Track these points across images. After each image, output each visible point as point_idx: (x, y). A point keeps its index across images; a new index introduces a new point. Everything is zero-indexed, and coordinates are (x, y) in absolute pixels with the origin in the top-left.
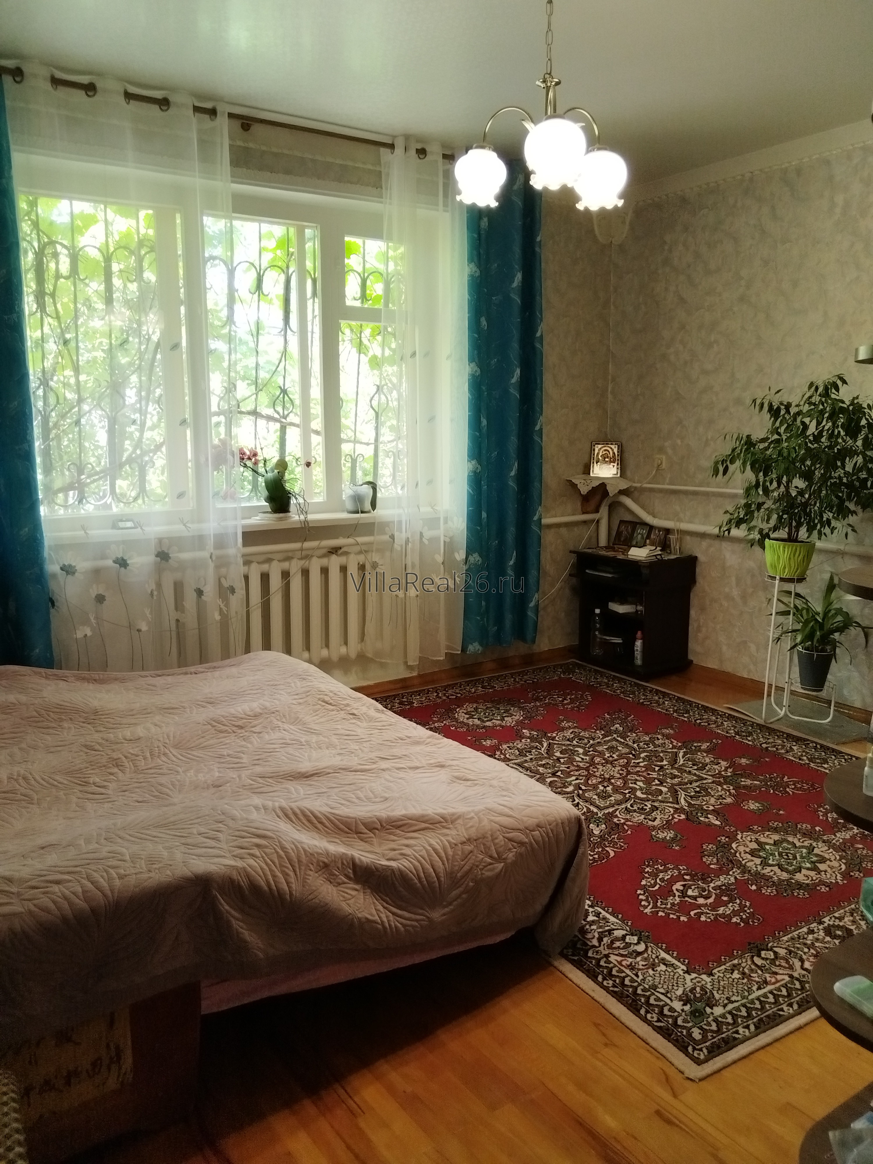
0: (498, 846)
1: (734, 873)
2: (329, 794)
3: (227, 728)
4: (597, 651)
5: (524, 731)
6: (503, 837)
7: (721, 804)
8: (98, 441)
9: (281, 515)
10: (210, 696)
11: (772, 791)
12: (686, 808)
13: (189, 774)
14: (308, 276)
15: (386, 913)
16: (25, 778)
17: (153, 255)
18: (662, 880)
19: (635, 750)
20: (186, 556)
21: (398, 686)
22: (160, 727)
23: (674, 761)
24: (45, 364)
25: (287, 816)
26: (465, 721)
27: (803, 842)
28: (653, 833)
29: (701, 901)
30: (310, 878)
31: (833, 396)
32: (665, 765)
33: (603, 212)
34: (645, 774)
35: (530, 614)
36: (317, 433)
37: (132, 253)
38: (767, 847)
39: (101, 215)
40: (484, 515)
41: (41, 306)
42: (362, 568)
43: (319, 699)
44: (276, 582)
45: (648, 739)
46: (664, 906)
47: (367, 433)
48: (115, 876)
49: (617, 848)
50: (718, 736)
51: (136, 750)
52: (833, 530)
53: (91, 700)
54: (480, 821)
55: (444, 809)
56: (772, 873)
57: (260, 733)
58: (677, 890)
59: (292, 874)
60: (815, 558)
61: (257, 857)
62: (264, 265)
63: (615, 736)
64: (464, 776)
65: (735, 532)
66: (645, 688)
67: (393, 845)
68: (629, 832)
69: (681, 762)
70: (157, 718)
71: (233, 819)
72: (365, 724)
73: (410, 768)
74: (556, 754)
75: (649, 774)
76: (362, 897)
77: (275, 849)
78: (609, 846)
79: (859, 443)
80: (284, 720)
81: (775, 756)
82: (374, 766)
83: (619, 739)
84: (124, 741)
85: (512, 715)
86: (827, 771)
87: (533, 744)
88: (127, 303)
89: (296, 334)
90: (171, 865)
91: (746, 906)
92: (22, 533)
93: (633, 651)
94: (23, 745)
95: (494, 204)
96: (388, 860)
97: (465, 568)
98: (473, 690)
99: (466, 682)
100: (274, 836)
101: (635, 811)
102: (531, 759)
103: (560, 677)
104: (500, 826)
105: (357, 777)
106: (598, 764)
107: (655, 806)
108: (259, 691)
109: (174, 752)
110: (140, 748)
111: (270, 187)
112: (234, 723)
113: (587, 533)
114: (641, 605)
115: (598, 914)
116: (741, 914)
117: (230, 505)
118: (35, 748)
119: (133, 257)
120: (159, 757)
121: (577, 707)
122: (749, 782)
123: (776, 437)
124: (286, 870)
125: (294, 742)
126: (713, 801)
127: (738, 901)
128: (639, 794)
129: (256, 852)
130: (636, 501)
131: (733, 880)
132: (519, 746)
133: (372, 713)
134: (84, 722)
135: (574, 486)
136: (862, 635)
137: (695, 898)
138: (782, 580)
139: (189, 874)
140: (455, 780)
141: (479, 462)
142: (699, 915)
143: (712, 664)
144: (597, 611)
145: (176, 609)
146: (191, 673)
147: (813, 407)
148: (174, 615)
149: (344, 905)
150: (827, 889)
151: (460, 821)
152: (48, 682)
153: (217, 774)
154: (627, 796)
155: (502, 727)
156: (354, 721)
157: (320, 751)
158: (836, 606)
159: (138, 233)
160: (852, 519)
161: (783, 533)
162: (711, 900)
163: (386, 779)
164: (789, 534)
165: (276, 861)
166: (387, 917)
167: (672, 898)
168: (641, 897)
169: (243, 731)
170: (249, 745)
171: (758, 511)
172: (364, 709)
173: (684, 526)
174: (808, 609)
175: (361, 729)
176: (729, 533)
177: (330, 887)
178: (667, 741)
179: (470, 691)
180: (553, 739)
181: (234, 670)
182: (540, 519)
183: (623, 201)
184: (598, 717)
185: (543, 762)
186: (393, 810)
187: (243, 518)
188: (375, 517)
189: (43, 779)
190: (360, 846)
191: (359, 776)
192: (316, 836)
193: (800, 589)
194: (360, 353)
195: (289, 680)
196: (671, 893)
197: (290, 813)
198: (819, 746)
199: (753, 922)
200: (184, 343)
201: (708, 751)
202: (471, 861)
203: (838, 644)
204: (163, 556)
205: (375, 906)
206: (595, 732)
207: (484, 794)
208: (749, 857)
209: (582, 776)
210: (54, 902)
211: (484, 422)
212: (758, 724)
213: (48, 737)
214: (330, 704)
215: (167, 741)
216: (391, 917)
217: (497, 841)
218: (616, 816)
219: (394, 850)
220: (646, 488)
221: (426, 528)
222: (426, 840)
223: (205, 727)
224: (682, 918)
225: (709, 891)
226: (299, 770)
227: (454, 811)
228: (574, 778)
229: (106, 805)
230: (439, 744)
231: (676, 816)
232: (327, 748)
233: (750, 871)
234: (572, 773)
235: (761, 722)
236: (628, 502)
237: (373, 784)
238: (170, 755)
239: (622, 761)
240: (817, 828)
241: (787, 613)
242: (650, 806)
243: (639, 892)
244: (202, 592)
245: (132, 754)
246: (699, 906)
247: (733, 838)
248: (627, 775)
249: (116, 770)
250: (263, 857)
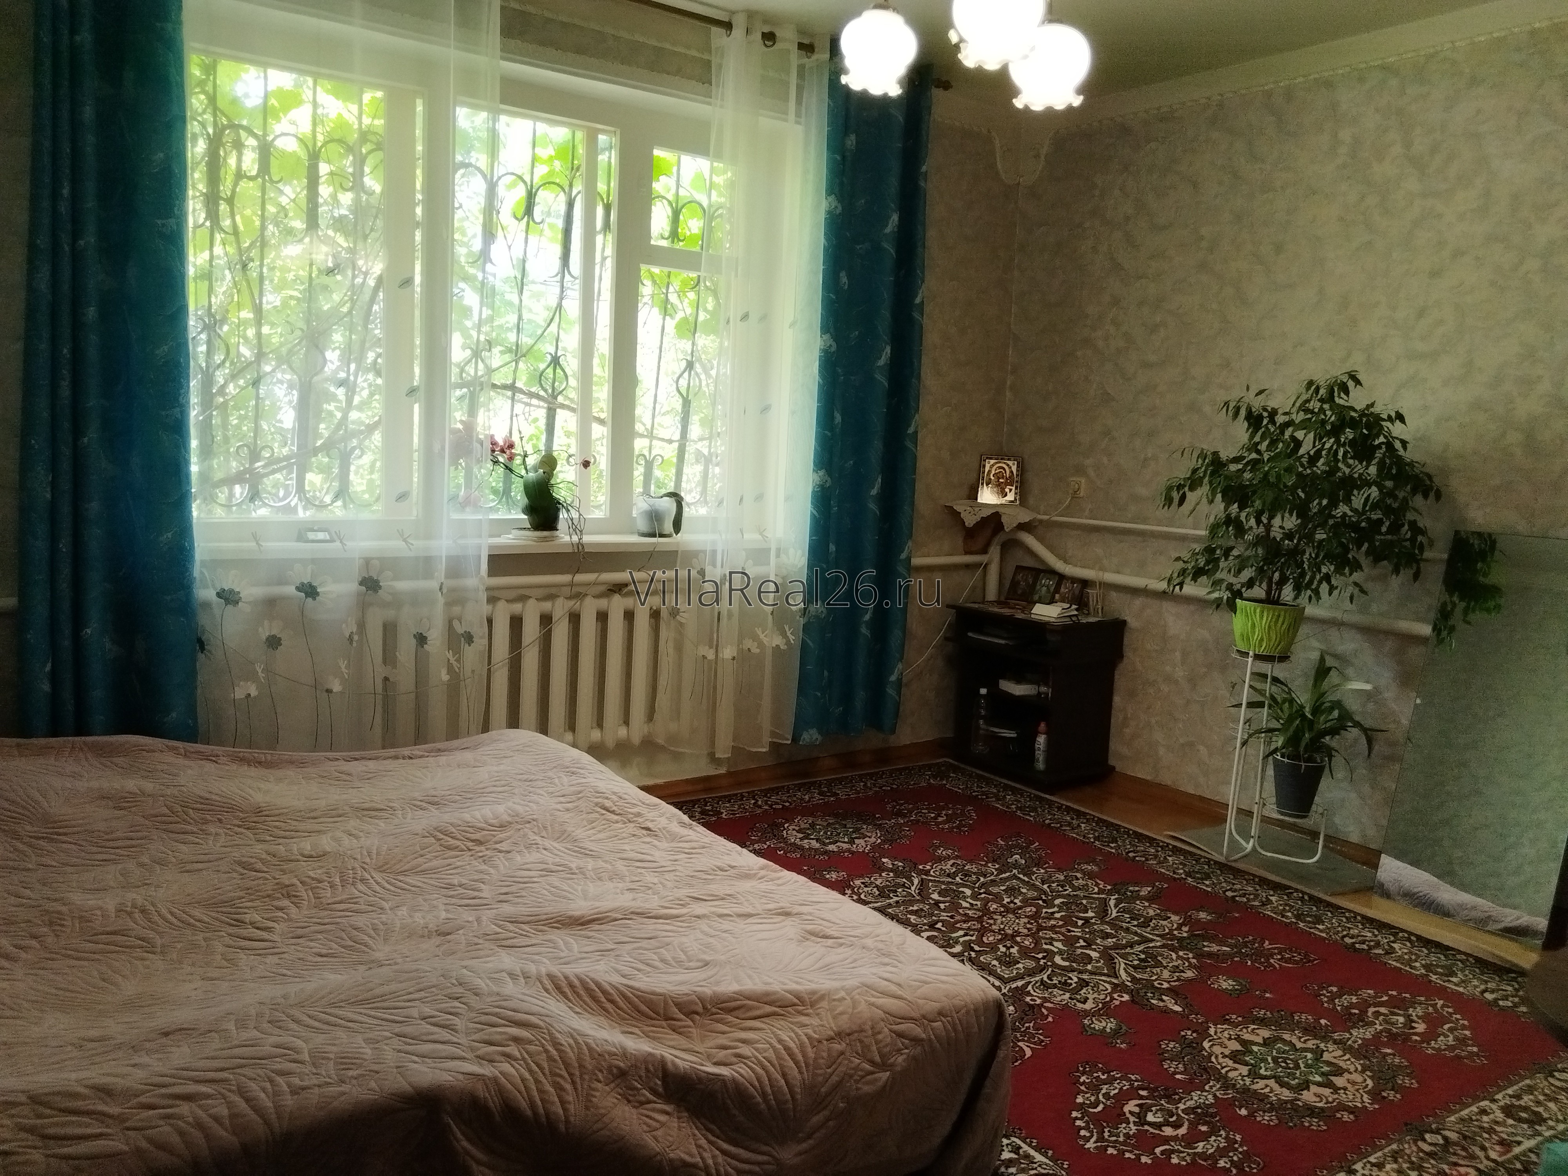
0: (881, 1045)
1: (1211, 1087)
2: (618, 953)
3: (458, 843)
4: (980, 748)
5: (884, 860)
6: (890, 1030)
7: (1178, 980)
8: (281, 421)
9: (545, 533)
10: (434, 793)
11: (1249, 963)
12: (1129, 984)
13: (399, 913)
14: (598, 199)
15: (711, 1151)
16: (143, 911)
17: (380, 155)
18: (1107, 1096)
19: (1045, 893)
20: (403, 585)
21: (700, 787)
22: (357, 837)
23: (1103, 912)
24: (213, 300)
25: (558, 988)
26: (798, 842)
27: (1305, 1042)
28: (1086, 1022)
29: (1168, 1131)
30: (597, 1094)
31: (1341, 402)
32: (1092, 918)
33: (1050, 113)
34: (1063, 930)
35: (890, 691)
36: (602, 422)
37: (350, 149)
38: (1255, 1048)
39: (307, 94)
40: (832, 548)
41: (213, 215)
42: (655, 615)
43: (597, 804)
44: (531, 630)
45: (1062, 878)
46: (1114, 1138)
47: (669, 428)
48: (285, 1088)
49: (1034, 1044)
50: (1163, 878)
51: (319, 871)
52: (1332, 589)
53: (251, 791)
54: (855, 1004)
55: (797, 983)
56: (1267, 1090)
57: (509, 852)
58: (1130, 1112)
59: (568, 1087)
60: (1304, 630)
61: (516, 1059)
62: (537, 181)
63: (1015, 871)
64: (822, 931)
65: (1190, 589)
66: (1051, 803)
67: (722, 1040)
68: (1050, 1019)
69: (1114, 914)
70: (353, 824)
71: (476, 995)
72: (664, 845)
73: (740, 916)
74: (932, 896)
75: (1069, 931)
76: (676, 1125)
77: (543, 1046)
78: (1023, 1040)
79: (1373, 470)
80: (544, 834)
81: (1245, 908)
82: (684, 911)
83: (1021, 876)
84: (300, 857)
85: (865, 836)
86: (1324, 935)
87: (898, 880)
88: (339, 224)
89: (577, 281)
90: (377, 1072)
91: (1236, 1142)
92: (161, 539)
93: (1033, 750)
94: (145, 859)
95: (895, 91)
96: (717, 1064)
97: (802, 621)
98: (807, 797)
99: (795, 785)
100: (541, 1023)
101: (1055, 986)
102: (897, 902)
103: (929, 784)
104: (885, 1012)
105: (659, 926)
106: (994, 913)
107: (1083, 980)
108: (506, 788)
109: (378, 876)
110: (324, 870)
111: (553, 70)
112: (469, 835)
113: (972, 580)
114: (1046, 684)
115: (1016, 1149)
116: (1231, 1154)
117: (469, 516)
118: (162, 863)
119: (351, 158)
120: (354, 884)
121: (957, 827)
122: (1215, 948)
123: (1254, 456)
124: (562, 1082)
125: (561, 868)
126: (1166, 974)
127: (1222, 1133)
128: (1058, 960)
129: (513, 1050)
130: (1041, 540)
131: (1211, 1098)
132: (878, 883)
133: (675, 828)
134: (239, 826)
135: (956, 515)
136: (1363, 741)
137: (1158, 1126)
138: (1257, 657)
139: (408, 1089)
140: (809, 937)
141: (829, 472)
142: (1168, 1154)
143: (1142, 772)
144: (983, 691)
145: (385, 662)
146: (404, 758)
147: (1309, 416)
148: (381, 671)
149: (648, 1139)
150: (1352, 1117)
151: (824, 1004)
152: (187, 762)
153: (443, 915)
154: (1042, 962)
155: (853, 853)
156: (648, 839)
157: (599, 883)
158: (1331, 697)
159: (360, 123)
160: (1357, 576)
161: (1259, 592)
162: (1182, 1131)
163: (702, 932)
164: (1268, 592)
165: (545, 1065)
166: (714, 1157)
167: (1124, 1125)
168: (1078, 1123)
169: (483, 848)
170: (492, 871)
171: (1226, 559)
172: (663, 822)
173: (1110, 577)
174: (1292, 701)
175: (659, 850)
176: (1181, 589)
177: (627, 1108)
178: (1090, 882)
179: (802, 799)
180: (927, 873)
181: (468, 756)
182: (909, 559)
183: (1081, 98)
184: (988, 842)
185: (915, 908)
186: (718, 983)
187: (491, 536)
188: (678, 544)
189: (172, 913)
190: (673, 1040)
191: (660, 925)
192: (603, 1021)
193: (1279, 670)
194: (665, 315)
195: (550, 774)
196: (1121, 1118)
197: (564, 984)
198: (1306, 897)
199: (1249, 1167)
200: (418, 279)
201: (1151, 899)
202: (842, 1069)
203: (1334, 753)
204: (370, 584)
205: (695, 1140)
206: (986, 865)
207: (855, 961)
208: (1230, 1063)
209: (974, 930)
210: (181, 1133)
211: (838, 418)
212: (1216, 862)
213: (183, 847)
214: (613, 812)
215: (368, 860)
216: (720, 1159)
217: (880, 1037)
218: (1029, 994)
219: (725, 1048)
220: (1056, 522)
221: (750, 562)
222: (773, 1033)
223: (426, 840)
224: (1144, 1159)
225: (1178, 1115)
226: (571, 913)
227: (813, 986)
228: (961, 933)
229: (271, 960)
230: (779, 878)
231: (1115, 996)
232: (611, 879)
233: (1234, 1085)
234: (958, 925)
235: (1222, 859)
236: (1029, 540)
237: (684, 939)
238: (372, 881)
239: (1028, 909)
240: (1323, 1022)
241: (1261, 705)
242: (1076, 980)
243: (1074, 1114)
244: (426, 638)
245: (313, 879)
246: (1166, 1140)
247: (1204, 1034)
248: (1038, 930)
249: (285, 903)
250: (524, 1059)
